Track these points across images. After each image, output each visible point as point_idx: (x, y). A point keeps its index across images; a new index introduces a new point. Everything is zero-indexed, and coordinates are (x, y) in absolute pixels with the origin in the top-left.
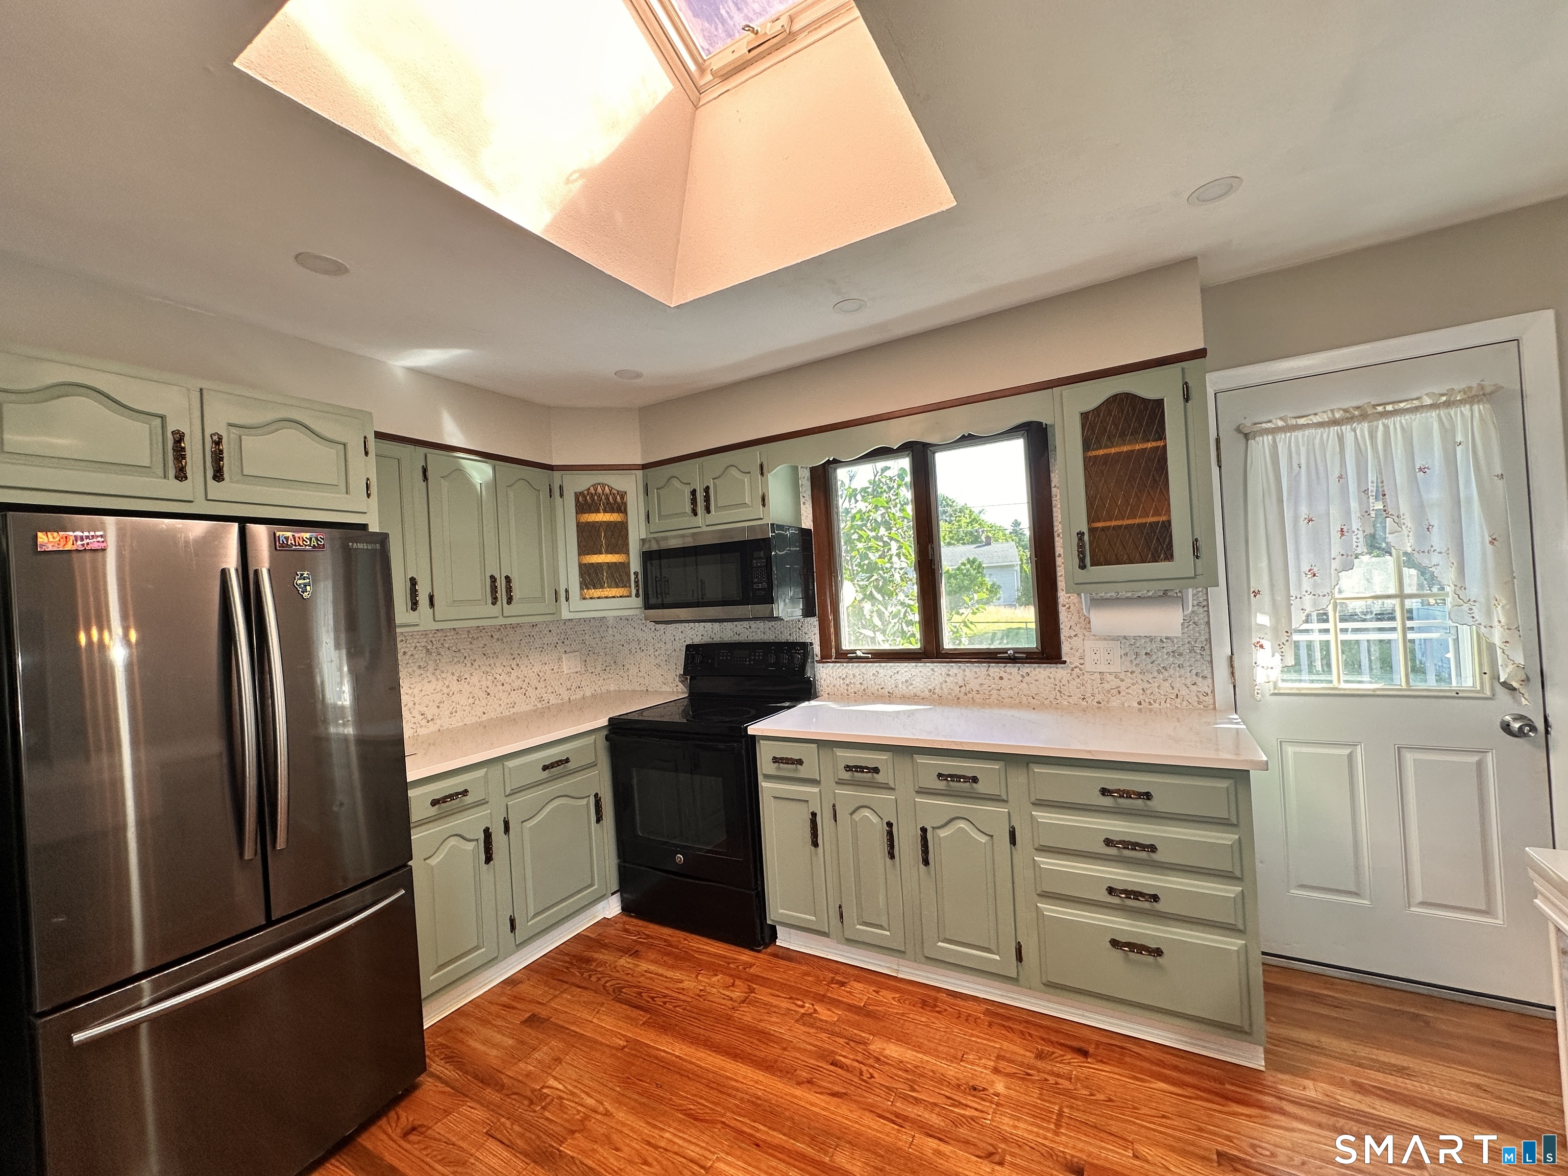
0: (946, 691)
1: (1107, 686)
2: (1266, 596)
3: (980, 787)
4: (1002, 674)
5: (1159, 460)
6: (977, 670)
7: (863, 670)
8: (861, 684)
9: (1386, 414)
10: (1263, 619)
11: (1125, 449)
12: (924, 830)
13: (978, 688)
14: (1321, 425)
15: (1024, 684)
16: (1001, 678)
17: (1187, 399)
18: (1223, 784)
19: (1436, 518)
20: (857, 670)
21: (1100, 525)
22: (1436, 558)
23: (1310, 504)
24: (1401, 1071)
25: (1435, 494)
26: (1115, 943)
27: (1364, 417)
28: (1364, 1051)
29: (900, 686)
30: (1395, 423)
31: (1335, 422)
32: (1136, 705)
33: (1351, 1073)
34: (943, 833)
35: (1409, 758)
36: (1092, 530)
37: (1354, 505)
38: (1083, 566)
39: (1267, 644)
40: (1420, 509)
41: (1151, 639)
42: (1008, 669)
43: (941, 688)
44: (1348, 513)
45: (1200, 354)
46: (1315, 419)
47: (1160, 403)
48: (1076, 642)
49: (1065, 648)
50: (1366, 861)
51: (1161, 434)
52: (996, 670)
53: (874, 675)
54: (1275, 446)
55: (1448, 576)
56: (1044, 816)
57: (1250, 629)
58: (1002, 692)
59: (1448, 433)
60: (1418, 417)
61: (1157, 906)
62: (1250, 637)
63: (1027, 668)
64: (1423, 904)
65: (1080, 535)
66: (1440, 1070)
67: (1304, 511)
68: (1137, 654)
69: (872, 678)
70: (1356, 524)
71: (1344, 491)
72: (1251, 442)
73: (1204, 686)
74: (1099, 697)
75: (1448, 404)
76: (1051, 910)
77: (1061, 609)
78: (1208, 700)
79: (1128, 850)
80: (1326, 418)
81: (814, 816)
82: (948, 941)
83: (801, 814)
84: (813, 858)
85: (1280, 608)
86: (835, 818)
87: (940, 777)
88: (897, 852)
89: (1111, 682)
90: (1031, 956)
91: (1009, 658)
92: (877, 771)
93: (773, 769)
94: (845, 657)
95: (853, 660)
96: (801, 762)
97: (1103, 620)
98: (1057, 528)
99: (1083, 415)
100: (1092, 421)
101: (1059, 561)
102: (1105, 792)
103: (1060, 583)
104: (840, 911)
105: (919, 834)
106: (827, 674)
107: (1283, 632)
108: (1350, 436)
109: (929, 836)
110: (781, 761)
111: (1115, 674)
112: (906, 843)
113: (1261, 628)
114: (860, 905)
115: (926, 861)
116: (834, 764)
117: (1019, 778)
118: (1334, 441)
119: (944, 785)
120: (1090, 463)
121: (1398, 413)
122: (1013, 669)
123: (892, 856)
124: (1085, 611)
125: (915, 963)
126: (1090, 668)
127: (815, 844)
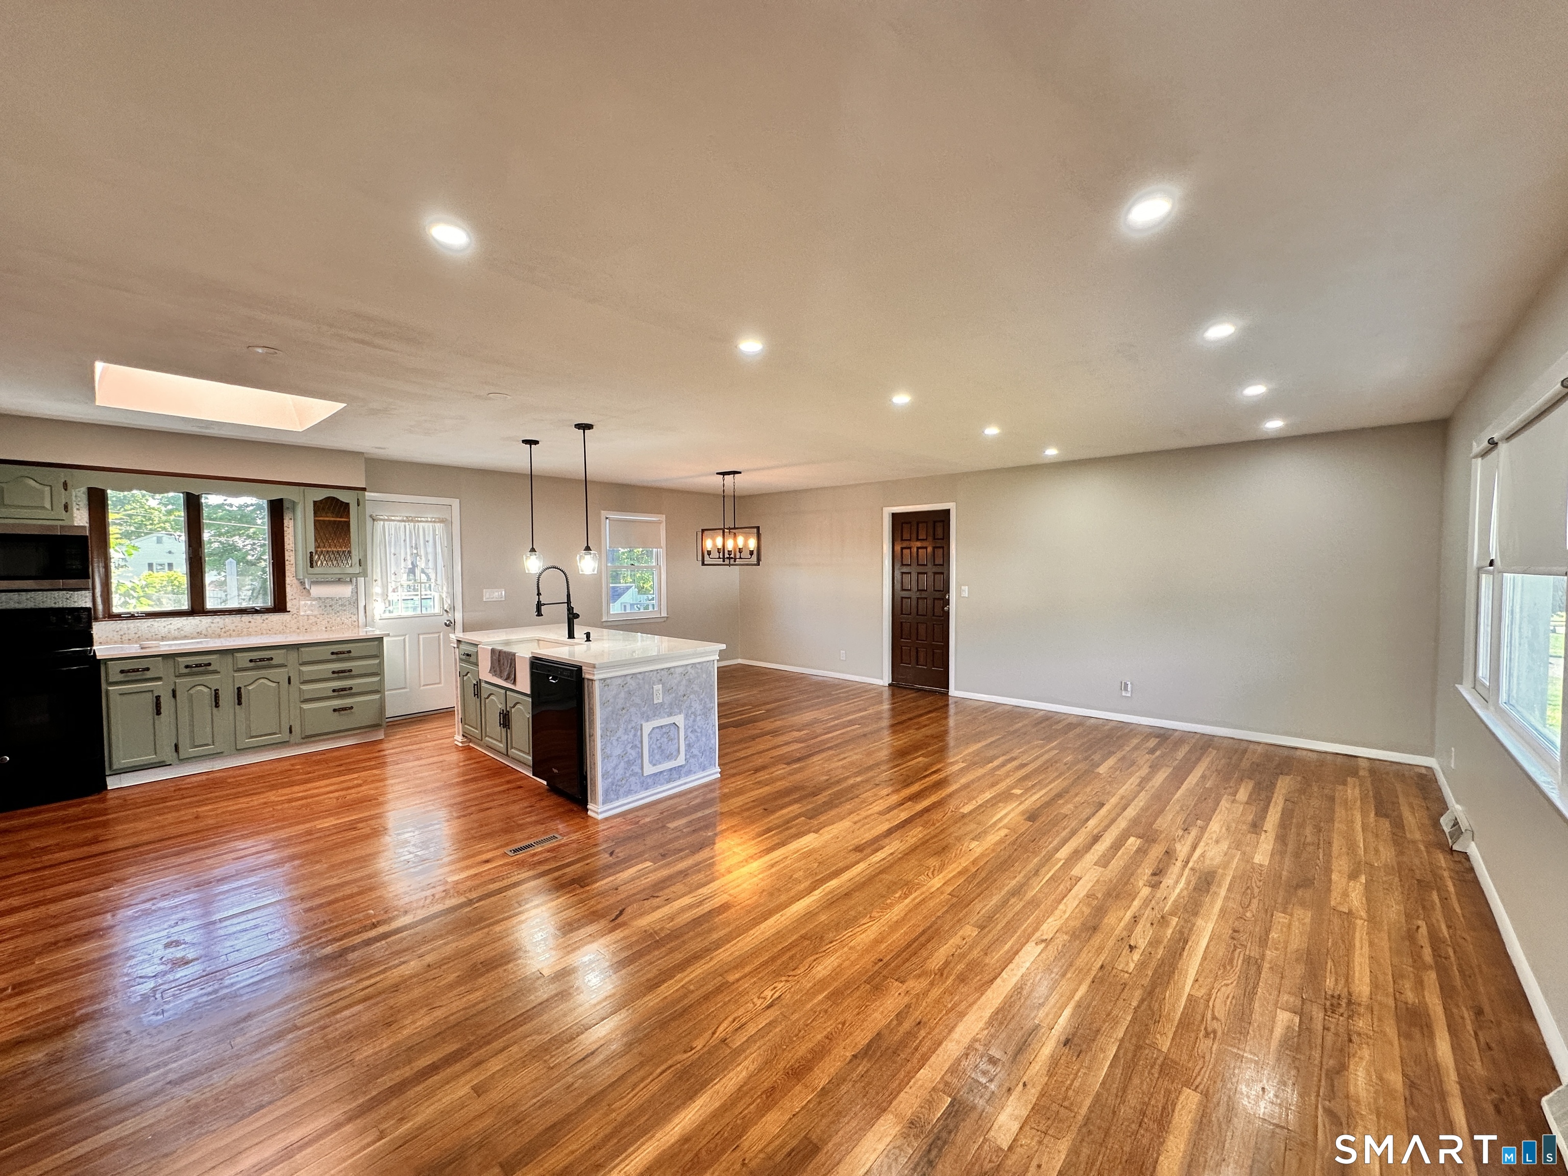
0: (210, 632)
1: (310, 621)
2: (379, 582)
3: (274, 662)
4: (250, 620)
5: (348, 524)
6: (234, 619)
7: (139, 624)
8: (135, 633)
9: (418, 521)
10: (378, 591)
11: (327, 519)
12: (239, 689)
13: (234, 628)
14: (399, 521)
15: (264, 625)
16: (250, 622)
17: (358, 505)
18: (376, 643)
19: (431, 557)
20: (132, 625)
21: (319, 549)
22: (430, 571)
23: (395, 549)
25: (430, 549)
26: (335, 710)
27: (412, 521)
29: (173, 631)
30: (421, 524)
31: (404, 521)
32: (323, 628)
34: (250, 688)
35: (421, 637)
36: (315, 552)
37: (408, 550)
38: (312, 566)
39: (379, 599)
40: (427, 554)
41: (332, 599)
42: (254, 617)
44: (406, 554)
45: (364, 489)
46: (397, 518)
47: (348, 504)
48: (294, 602)
49: (289, 606)
50: (408, 676)
51: (348, 516)
52: (246, 618)
53: (148, 627)
54: (384, 525)
55: (433, 576)
56: (305, 669)
57: (372, 594)
58: (250, 629)
59: (434, 531)
60: (427, 524)
61: (353, 691)
62: (372, 597)
63: (266, 616)
64: (423, 686)
65: (311, 553)
67: (393, 551)
68: (325, 607)
70: (409, 557)
71: (405, 545)
72: (376, 523)
73: (354, 618)
74: (305, 627)
75: (435, 522)
76: (305, 706)
77: (287, 586)
78: (356, 623)
79: (339, 674)
80: (400, 518)
81: (158, 698)
82: (252, 737)
83: (149, 699)
84: (156, 722)
85: (385, 586)
86: (174, 696)
87: (251, 661)
88: (220, 703)
89: (312, 620)
90: (297, 729)
91: (255, 611)
92: (209, 664)
93: (121, 677)
94: (118, 617)
95: (128, 618)
96: (148, 669)
97: (316, 591)
98: (287, 547)
99: (315, 502)
100: (319, 507)
101: (287, 563)
102: (333, 653)
103: (288, 574)
104: (176, 746)
105: (236, 691)
106: (99, 630)
107: (385, 595)
108: (407, 527)
109: (242, 690)
110: (128, 671)
111: (315, 616)
112: (227, 697)
113: (377, 594)
114: (192, 738)
115: (240, 703)
116: (176, 666)
117: (293, 656)
118: (402, 527)
119: (252, 664)
120: (315, 521)
121: (421, 521)
122: (257, 617)
123: (217, 705)
124: (307, 586)
125: (230, 755)
126: (302, 613)
127: (158, 713)
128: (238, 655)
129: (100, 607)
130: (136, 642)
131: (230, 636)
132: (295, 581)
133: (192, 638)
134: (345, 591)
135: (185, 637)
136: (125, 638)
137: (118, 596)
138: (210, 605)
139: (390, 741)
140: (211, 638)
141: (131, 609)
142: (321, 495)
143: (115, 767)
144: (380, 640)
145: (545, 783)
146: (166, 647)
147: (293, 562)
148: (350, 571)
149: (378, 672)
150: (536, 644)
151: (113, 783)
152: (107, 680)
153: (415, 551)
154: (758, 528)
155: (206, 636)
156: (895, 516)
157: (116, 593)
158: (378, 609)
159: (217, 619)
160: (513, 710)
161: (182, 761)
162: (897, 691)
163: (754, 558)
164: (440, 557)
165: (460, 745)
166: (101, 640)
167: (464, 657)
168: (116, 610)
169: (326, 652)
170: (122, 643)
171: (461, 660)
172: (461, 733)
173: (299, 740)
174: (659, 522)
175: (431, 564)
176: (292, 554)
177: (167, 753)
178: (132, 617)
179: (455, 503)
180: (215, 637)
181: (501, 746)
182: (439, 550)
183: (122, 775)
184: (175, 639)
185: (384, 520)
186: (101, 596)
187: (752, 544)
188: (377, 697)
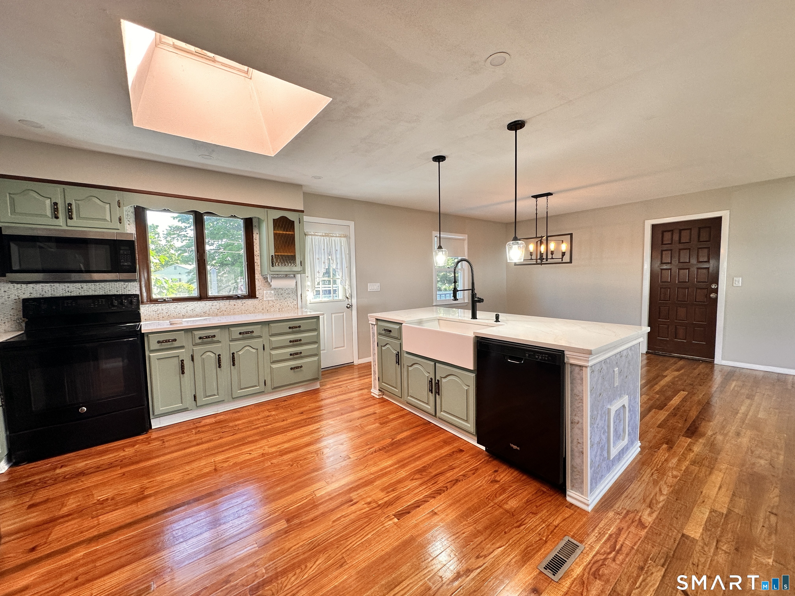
0: (211, 312)
1: (270, 305)
2: (310, 278)
3: (254, 334)
4: (235, 303)
5: (293, 237)
6: (225, 303)
7: (168, 306)
8: (167, 313)
9: (331, 236)
10: (309, 283)
11: (281, 232)
12: (233, 354)
13: (226, 309)
14: (320, 236)
15: (243, 307)
16: (235, 305)
17: (299, 223)
18: (315, 320)
19: (339, 261)
20: (164, 307)
21: (277, 254)
23: (318, 255)
24: (338, 379)
25: (339, 255)
26: (291, 369)
27: (328, 236)
28: (332, 379)
29: (189, 312)
30: (333, 238)
31: (323, 236)
32: (278, 310)
33: (332, 382)
34: (240, 353)
35: (333, 315)
36: (275, 255)
37: (326, 256)
38: (273, 266)
39: (310, 290)
40: (336, 259)
41: (282, 289)
42: (237, 302)
43: (209, 311)
44: (325, 258)
45: (302, 211)
46: (319, 234)
47: (293, 222)
48: (261, 291)
49: (257, 293)
50: (326, 341)
51: (294, 231)
52: (233, 302)
53: (174, 308)
54: (311, 239)
56: (273, 339)
57: (305, 286)
58: (235, 310)
59: (341, 243)
60: (337, 238)
61: (302, 355)
62: (305, 288)
63: (244, 301)
64: (335, 348)
65: (272, 256)
66: (343, 376)
67: (317, 257)
68: (278, 294)
69: (173, 310)
70: (326, 261)
71: (324, 252)
72: (307, 237)
73: (296, 303)
74: (267, 308)
75: (341, 237)
76: (274, 366)
77: (256, 280)
78: (296, 306)
79: (295, 342)
80: (321, 234)
81: (182, 361)
82: (241, 389)
83: (176, 362)
84: (182, 379)
85: (313, 281)
86: (193, 360)
87: (240, 333)
88: (222, 365)
89: (271, 303)
90: (268, 383)
91: (238, 298)
92: (214, 336)
93: (157, 346)
94: (156, 301)
95: (161, 302)
96: (175, 340)
97: (275, 283)
98: (255, 253)
99: (274, 220)
100: (276, 222)
101: (256, 264)
102: (290, 328)
103: (256, 272)
104: (195, 397)
105: (231, 355)
106: (144, 310)
107: (313, 287)
108: (325, 240)
109: (235, 355)
110: (163, 342)
111: (273, 301)
112: (226, 360)
113: (308, 286)
114: (205, 391)
115: (234, 365)
116: (193, 337)
117: (266, 329)
118: (322, 240)
119: (241, 336)
120: (275, 235)
121: (333, 236)
122: (239, 301)
123: (220, 366)
124: (269, 280)
125: (229, 402)
126: (265, 299)
127: (183, 373)
128: (232, 329)
129: (145, 294)
130: (167, 319)
131: (223, 315)
132: (261, 277)
133: (201, 316)
134: (289, 283)
135: (197, 316)
136: (161, 316)
137: (156, 287)
138: (212, 292)
139: (325, 390)
140: (212, 316)
141: (165, 297)
142: (278, 215)
143: (156, 414)
144: (317, 318)
145: (483, 448)
146: (186, 323)
147: (259, 264)
148: (295, 269)
149: (316, 341)
150: (436, 322)
151: (156, 424)
152: (149, 348)
153: (330, 257)
154: (571, 235)
155: (209, 315)
156: (654, 227)
157: (155, 285)
158: (310, 296)
159: (215, 303)
160: (444, 380)
161: (198, 407)
162: (653, 356)
163: (567, 259)
164: (344, 260)
165: (378, 397)
166: (146, 318)
167: (383, 332)
168: (154, 296)
169: (285, 327)
170: (159, 319)
171: (379, 334)
172: (378, 388)
173: (270, 389)
174: (464, 240)
175: (339, 267)
176: (259, 258)
177: (189, 401)
178: (164, 301)
179: (352, 224)
180: (215, 316)
181: (430, 408)
182: (344, 256)
183: (161, 418)
184: (190, 317)
185: (312, 235)
186: (145, 286)
187: (564, 247)
188: (316, 358)
